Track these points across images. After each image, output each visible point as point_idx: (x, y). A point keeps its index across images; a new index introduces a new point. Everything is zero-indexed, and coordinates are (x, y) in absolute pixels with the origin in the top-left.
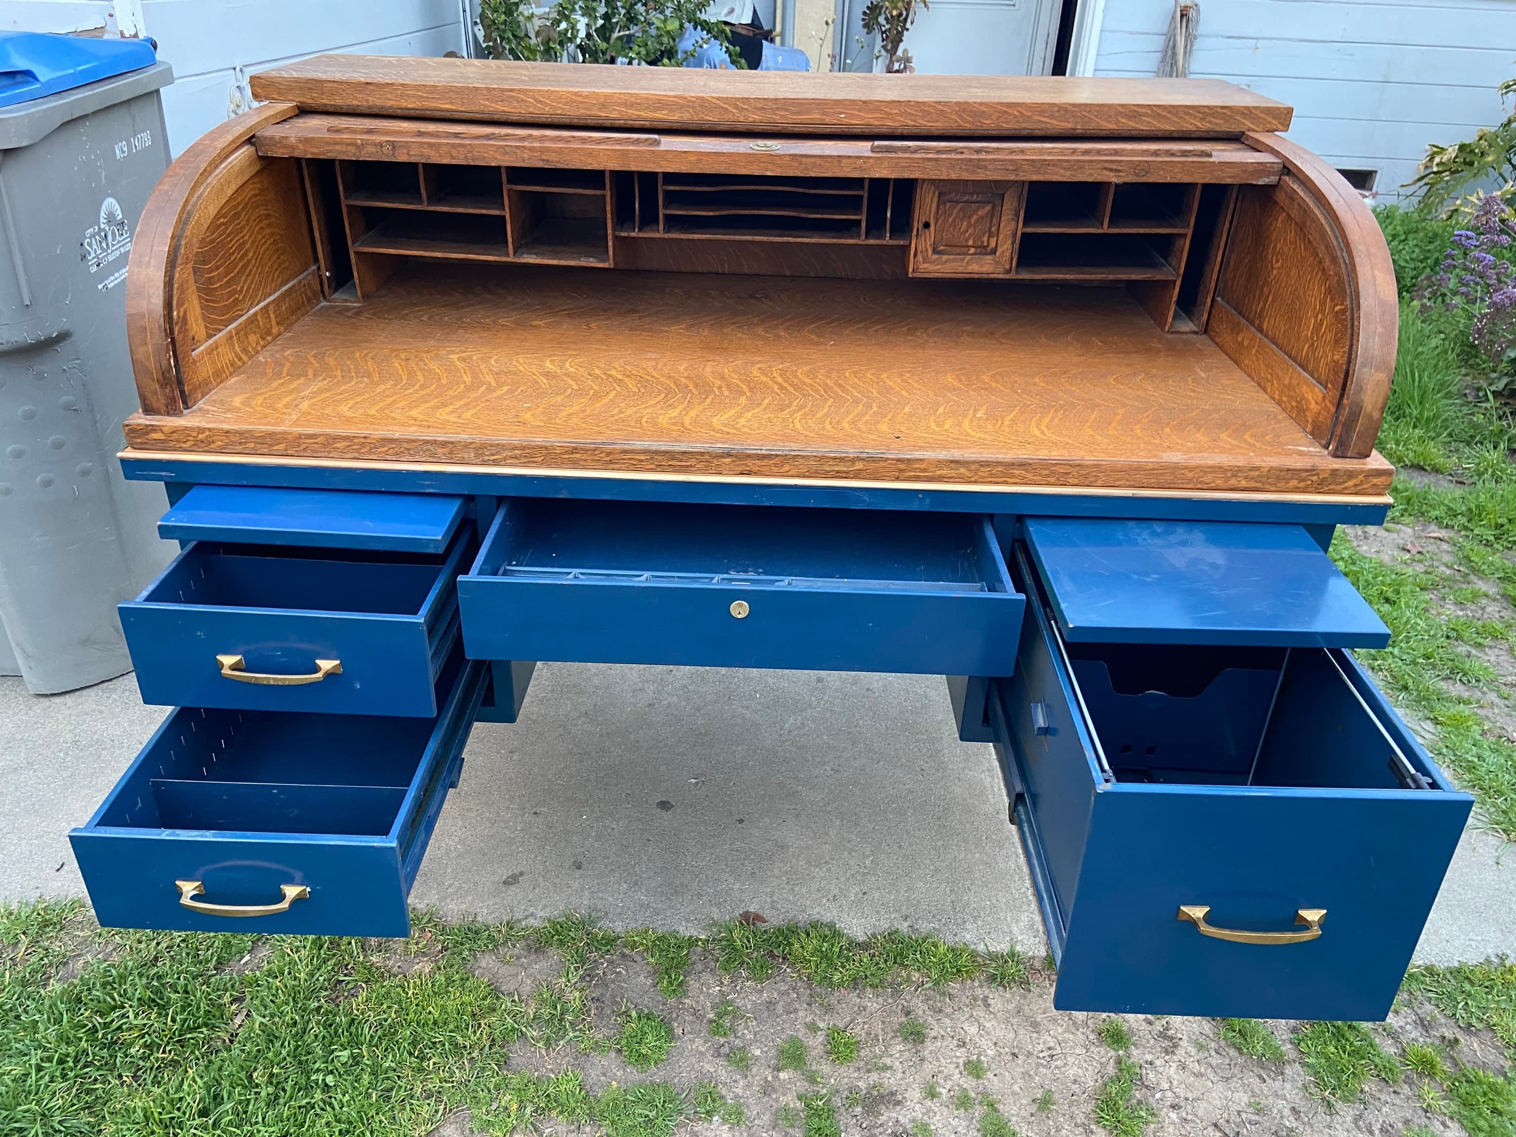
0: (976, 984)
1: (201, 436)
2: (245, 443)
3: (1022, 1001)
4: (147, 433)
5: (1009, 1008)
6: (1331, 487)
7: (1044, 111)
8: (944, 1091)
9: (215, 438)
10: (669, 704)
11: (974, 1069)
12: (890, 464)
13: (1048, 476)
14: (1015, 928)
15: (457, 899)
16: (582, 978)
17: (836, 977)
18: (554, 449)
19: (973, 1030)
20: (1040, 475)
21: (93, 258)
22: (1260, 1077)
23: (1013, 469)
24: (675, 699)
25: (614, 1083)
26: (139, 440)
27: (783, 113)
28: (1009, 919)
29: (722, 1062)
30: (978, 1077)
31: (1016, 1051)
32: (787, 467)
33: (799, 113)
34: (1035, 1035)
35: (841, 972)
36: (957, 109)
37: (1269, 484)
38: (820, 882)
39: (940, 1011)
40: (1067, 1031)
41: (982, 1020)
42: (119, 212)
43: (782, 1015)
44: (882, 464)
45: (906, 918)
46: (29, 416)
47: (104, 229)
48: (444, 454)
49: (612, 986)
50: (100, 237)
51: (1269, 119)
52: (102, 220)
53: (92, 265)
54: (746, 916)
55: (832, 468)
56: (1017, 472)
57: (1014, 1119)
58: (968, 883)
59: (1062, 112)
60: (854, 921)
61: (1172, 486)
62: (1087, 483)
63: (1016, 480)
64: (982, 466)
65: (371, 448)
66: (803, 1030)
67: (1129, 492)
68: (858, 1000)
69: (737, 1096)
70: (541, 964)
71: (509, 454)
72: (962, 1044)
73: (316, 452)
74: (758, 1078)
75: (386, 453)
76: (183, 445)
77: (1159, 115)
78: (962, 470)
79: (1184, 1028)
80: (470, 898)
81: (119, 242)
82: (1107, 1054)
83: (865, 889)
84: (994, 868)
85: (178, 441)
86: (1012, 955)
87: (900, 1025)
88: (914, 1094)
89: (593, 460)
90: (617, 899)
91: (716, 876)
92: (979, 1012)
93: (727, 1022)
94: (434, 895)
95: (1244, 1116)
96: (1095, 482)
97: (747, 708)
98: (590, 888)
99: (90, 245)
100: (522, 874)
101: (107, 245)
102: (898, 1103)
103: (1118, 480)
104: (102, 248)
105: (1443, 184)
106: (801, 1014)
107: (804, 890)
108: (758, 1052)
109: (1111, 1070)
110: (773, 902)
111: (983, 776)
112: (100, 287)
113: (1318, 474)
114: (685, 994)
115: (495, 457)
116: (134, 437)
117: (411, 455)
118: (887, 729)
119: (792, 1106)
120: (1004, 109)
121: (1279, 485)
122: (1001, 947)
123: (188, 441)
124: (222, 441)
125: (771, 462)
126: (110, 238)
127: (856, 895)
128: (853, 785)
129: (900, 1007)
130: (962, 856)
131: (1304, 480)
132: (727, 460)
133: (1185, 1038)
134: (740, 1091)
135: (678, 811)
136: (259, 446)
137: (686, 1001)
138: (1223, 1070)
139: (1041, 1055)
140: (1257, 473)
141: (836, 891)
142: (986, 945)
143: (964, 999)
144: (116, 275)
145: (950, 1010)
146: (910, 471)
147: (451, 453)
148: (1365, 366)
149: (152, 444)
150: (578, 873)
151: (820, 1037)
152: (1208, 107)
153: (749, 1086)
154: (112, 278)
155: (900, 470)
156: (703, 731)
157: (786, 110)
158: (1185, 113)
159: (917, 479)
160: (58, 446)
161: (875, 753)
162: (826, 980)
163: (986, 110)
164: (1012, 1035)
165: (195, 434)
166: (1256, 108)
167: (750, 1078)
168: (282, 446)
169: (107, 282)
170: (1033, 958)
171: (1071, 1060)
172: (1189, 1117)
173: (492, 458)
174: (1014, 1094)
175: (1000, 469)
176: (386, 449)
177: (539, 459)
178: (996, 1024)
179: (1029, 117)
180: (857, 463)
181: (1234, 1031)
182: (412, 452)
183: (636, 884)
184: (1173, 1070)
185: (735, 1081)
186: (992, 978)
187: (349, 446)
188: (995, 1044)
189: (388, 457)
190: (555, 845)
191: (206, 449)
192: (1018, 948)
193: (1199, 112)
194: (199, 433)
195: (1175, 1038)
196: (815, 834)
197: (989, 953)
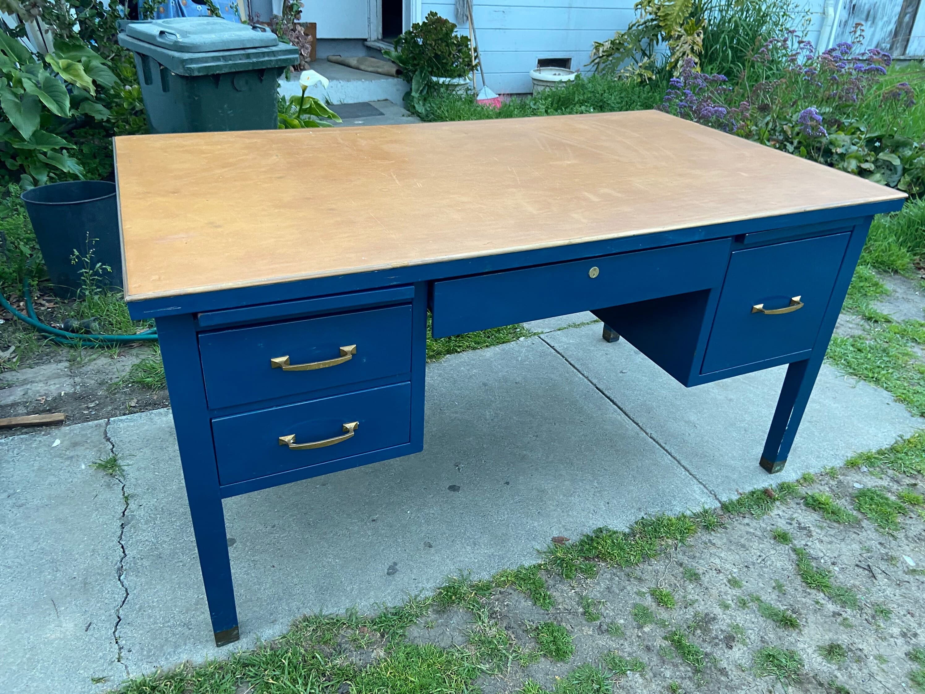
0: (700, 534)
3: (727, 536)
5: (724, 541)
8: (730, 602)
11: (734, 583)
14: (697, 496)
15: (364, 597)
17: (632, 559)
19: (717, 561)
22: (855, 533)
25: (557, 677)
28: (689, 492)
29: (606, 636)
30: (740, 587)
31: (746, 564)
34: (748, 552)
35: (632, 555)
38: (579, 505)
39: (695, 557)
40: (759, 543)
41: (718, 554)
43: (619, 593)
45: (640, 510)
54: (554, 540)
57: (772, 602)
60: (615, 521)
66: (638, 598)
68: (651, 568)
69: (630, 654)
70: (454, 619)
72: (719, 572)
74: (633, 637)
79: (806, 520)
80: (372, 593)
82: (784, 548)
83: (606, 500)
84: (661, 466)
86: (706, 511)
87: (682, 573)
88: (718, 611)
90: (471, 558)
91: (520, 522)
92: (713, 550)
93: (592, 610)
94: (345, 600)
95: (864, 555)
97: (456, 413)
98: (448, 557)
100: (395, 564)
102: (714, 619)
105: (609, 62)
106: (629, 588)
107: (575, 513)
108: (622, 621)
109: (794, 557)
110: (563, 526)
114: (556, 602)
118: (544, 403)
119: (664, 645)
122: (697, 509)
127: (604, 505)
129: (675, 563)
130: (640, 464)
134: (628, 649)
135: (465, 489)
137: (560, 607)
138: (839, 536)
139: (759, 561)
141: (593, 507)
142: (690, 510)
143: (700, 545)
145: (698, 555)
150: (432, 550)
151: (649, 598)
153: (632, 644)
156: (440, 435)
164: (737, 557)
167: (628, 639)
170: (715, 509)
171: (773, 558)
172: (843, 566)
174: (762, 589)
178: (726, 553)
183: (475, 544)
184: (818, 544)
185: (622, 645)
186: (705, 528)
188: (734, 565)
190: (403, 537)
192: (707, 507)
195: (807, 527)
196: (555, 477)
197: (695, 514)
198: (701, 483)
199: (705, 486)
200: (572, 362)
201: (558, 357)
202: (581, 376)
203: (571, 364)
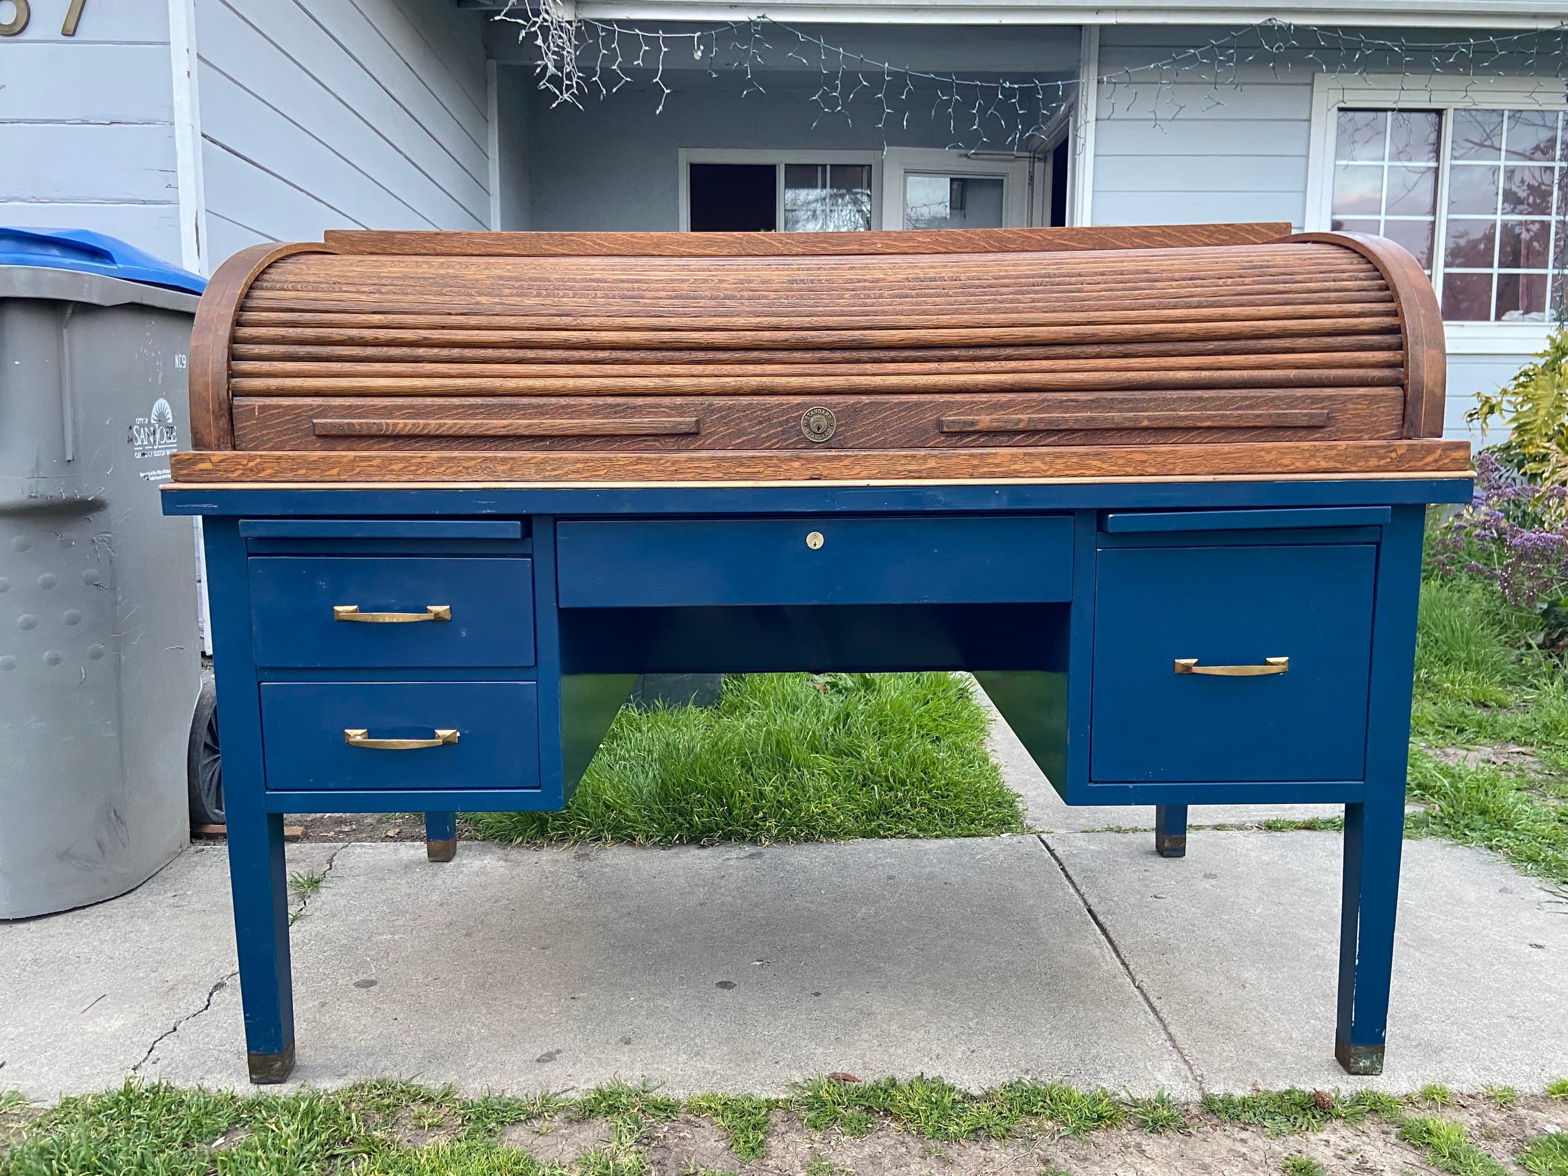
0: (1124, 1131)
1: (251, 464)
2: (297, 469)
3: (1183, 1146)
4: (195, 463)
5: (1169, 1152)
6: (1412, 464)
7: (1064, 235)
9: (265, 465)
10: (723, 904)
12: (964, 459)
13: (1124, 465)
14: (1159, 1076)
15: (481, 1078)
16: (638, 1142)
17: (953, 1129)
18: (618, 460)
20: (1116, 465)
21: (139, 446)
23: (1089, 459)
24: (730, 899)
26: (185, 472)
27: (825, 245)
28: (1149, 1068)
32: (857, 469)
33: (840, 245)
35: (957, 1124)
36: (984, 236)
37: (1349, 463)
38: (919, 1043)
39: (1086, 1159)
41: (1138, 1166)
42: (170, 416)
43: (890, 1169)
44: (955, 460)
45: (1027, 1072)
46: (48, 585)
47: (153, 425)
48: (504, 472)
49: (677, 1149)
50: (150, 430)
51: (1272, 234)
52: (153, 416)
53: (138, 451)
54: (834, 1077)
55: (904, 467)
56: (1095, 463)
58: (1094, 1038)
59: (1080, 235)
60: (966, 1077)
61: (1251, 470)
62: (1165, 472)
63: (1093, 472)
64: (1057, 457)
65: (428, 469)
67: (1210, 478)
68: (983, 1153)
70: (586, 1133)
71: (571, 468)
73: (369, 475)
75: (443, 473)
76: (231, 475)
77: (1170, 234)
78: (1038, 464)
79: (1382, 1159)
80: (496, 1077)
81: (165, 443)
83: (973, 1047)
84: (1122, 1024)
85: (225, 471)
86: (1161, 1100)
89: (658, 471)
90: (676, 1069)
91: (794, 1043)
92: (1135, 1158)
94: (452, 1075)
96: (1173, 469)
97: (812, 902)
98: (642, 1060)
99: (139, 432)
100: (559, 1052)
101: (155, 441)
103: (1197, 466)
104: (149, 441)
106: (913, 1167)
107: (900, 1051)
110: (864, 1063)
111: (1090, 948)
112: (142, 475)
113: (1395, 451)
114: (766, 1155)
115: (556, 473)
116: (181, 469)
117: (469, 474)
118: (973, 914)
120: (1027, 234)
121: (1359, 464)
122: (1143, 1092)
123: (237, 469)
124: (272, 468)
125: (841, 464)
126: (158, 436)
127: (963, 1053)
128: (943, 960)
129: (1036, 1156)
130: (1082, 1015)
131: (1383, 458)
132: (796, 464)
133: (1387, 1168)
135: (742, 989)
136: (311, 472)
137: (770, 1162)
140: (1335, 452)
141: (939, 1051)
142: (1128, 1092)
143: (1112, 1147)
144: (159, 472)
145: (1097, 1158)
146: (984, 467)
147: (511, 469)
148: (1417, 344)
149: (198, 476)
150: (626, 1048)
152: (1214, 226)
154: (155, 473)
155: (974, 467)
156: (764, 923)
157: (828, 243)
158: (1193, 232)
159: (992, 475)
160: (73, 621)
161: (964, 933)
162: (940, 1133)
163: (1011, 236)
165: (245, 462)
166: (1257, 224)
168: (335, 471)
169: (149, 474)
170: (1185, 1102)
173: (553, 473)
175: (1075, 459)
176: (443, 469)
177: (602, 473)
178: (1156, 1169)
179: (1051, 240)
180: (929, 461)
181: (1444, 1157)
182: (470, 471)
183: (697, 1054)
186: (1143, 1124)
187: (405, 467)
189: (445, 478)
190: (598, 1024)
191: (254, 478)
192: (1167, 1094)
193: (1206, 230)
194: (249, 461)
195: (1376, 1170)
196: (906, 1002)
197: (1133, 1100)
198: (1186, 1061)
199: (1190, 1069)
200: (1071, 873)
201: (1051, 864)
202: (1072, 890)
203: (1067, 876)
